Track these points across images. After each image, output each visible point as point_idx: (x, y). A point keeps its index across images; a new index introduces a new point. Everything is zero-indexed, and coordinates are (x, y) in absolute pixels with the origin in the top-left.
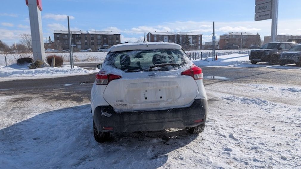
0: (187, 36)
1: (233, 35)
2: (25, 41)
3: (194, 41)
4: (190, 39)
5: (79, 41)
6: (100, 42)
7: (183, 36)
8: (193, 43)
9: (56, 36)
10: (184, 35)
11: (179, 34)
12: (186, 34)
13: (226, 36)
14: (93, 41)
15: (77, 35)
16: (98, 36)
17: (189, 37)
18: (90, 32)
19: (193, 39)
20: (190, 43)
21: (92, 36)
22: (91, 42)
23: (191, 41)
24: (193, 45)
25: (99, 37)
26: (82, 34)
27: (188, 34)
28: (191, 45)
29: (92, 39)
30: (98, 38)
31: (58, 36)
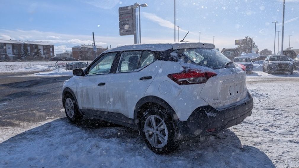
0: (37, 46)
1: (85, 48)
3: (45, 52)
4: (40, 49)
7: (31, 45)
8: (44, 54)
10: (33, 45)
11: (26, 43)
12: (35, 44)
13: (79, 48)
17: (39, 48)
19: (44, 49)
20: (42, 54)
23: (42, 51)
24: (45, 56)
27: (37, 44)
28: (42, 56)
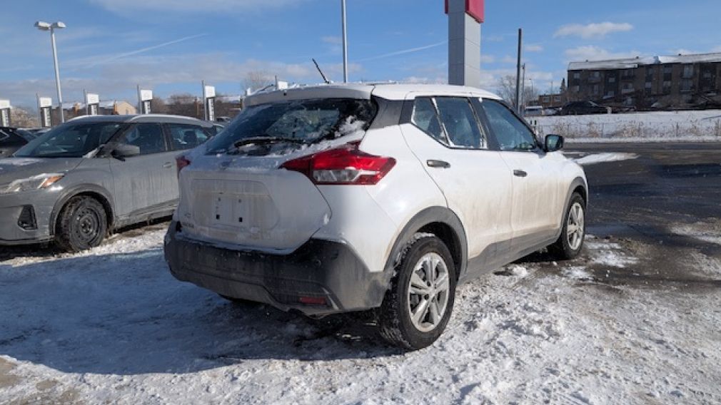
2: (507, 91)
5: (630, 85)
6: (691, 85)
9: (573, 76)
14: (669, 83)
15: (626, 72)
16: (686, 69)
18: (663, 60)
21: (667, 70)
22: (661, 88)
25: (688, 72)
26: (640, 66)
29: (668, 77)
30: (686, 75)
31: (577, 76)
